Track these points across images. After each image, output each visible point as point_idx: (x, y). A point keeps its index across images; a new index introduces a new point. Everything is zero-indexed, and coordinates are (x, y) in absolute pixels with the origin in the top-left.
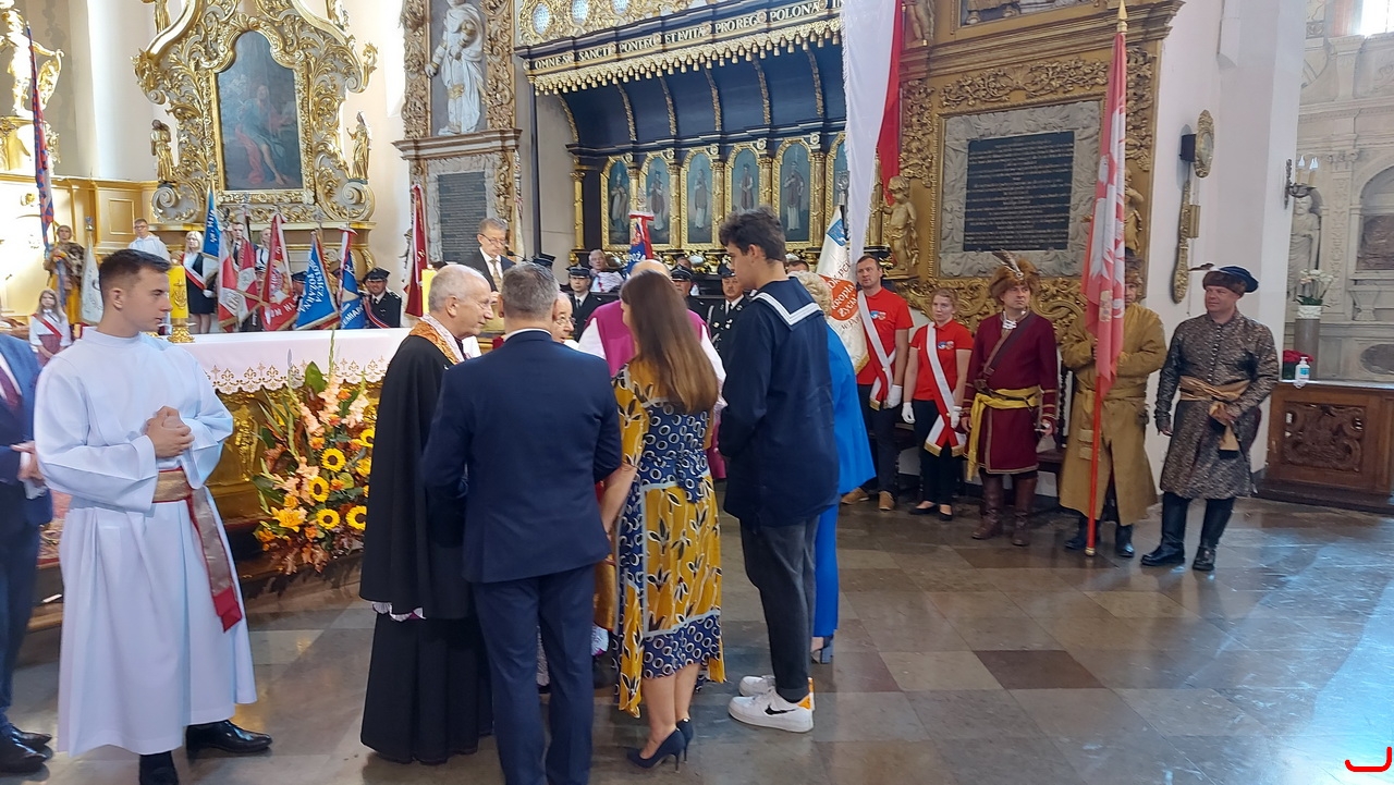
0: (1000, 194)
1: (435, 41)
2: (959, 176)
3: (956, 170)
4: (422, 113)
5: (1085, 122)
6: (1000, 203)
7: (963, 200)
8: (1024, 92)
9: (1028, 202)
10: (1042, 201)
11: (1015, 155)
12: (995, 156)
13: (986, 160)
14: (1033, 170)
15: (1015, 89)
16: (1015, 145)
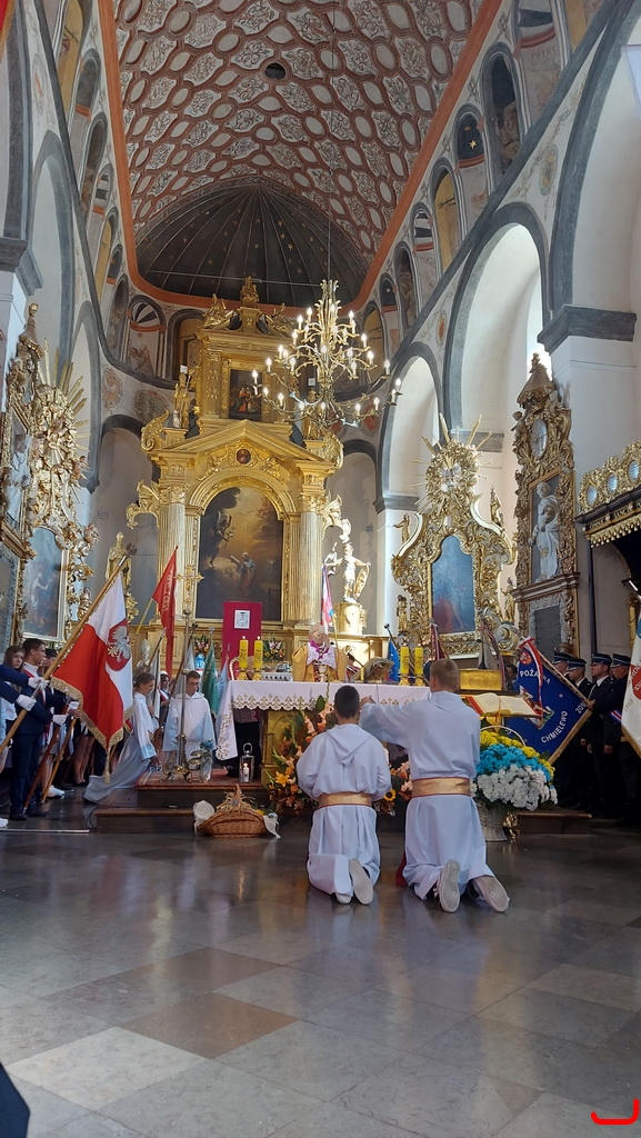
1: (534, 522)
4: (526, 570)
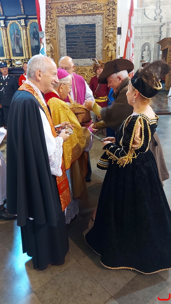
0: (76, 42)
2: (64, 36)
3: (63, 34)
5: (99, 21)
6: (76, 45)
7: (66, 44)
8: (81, 11)
9: (84, 45)
10: (88, 44)
11: (80, 30)
12: (74, 30)
13: (71, 31)
14: (85, 35)
15: (79, 9)
16: (79, 27)
